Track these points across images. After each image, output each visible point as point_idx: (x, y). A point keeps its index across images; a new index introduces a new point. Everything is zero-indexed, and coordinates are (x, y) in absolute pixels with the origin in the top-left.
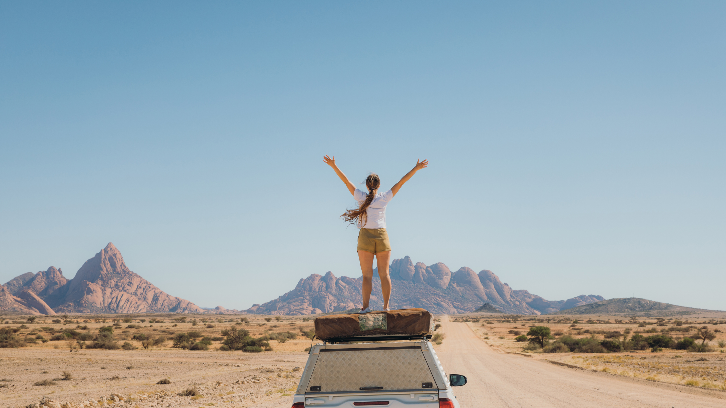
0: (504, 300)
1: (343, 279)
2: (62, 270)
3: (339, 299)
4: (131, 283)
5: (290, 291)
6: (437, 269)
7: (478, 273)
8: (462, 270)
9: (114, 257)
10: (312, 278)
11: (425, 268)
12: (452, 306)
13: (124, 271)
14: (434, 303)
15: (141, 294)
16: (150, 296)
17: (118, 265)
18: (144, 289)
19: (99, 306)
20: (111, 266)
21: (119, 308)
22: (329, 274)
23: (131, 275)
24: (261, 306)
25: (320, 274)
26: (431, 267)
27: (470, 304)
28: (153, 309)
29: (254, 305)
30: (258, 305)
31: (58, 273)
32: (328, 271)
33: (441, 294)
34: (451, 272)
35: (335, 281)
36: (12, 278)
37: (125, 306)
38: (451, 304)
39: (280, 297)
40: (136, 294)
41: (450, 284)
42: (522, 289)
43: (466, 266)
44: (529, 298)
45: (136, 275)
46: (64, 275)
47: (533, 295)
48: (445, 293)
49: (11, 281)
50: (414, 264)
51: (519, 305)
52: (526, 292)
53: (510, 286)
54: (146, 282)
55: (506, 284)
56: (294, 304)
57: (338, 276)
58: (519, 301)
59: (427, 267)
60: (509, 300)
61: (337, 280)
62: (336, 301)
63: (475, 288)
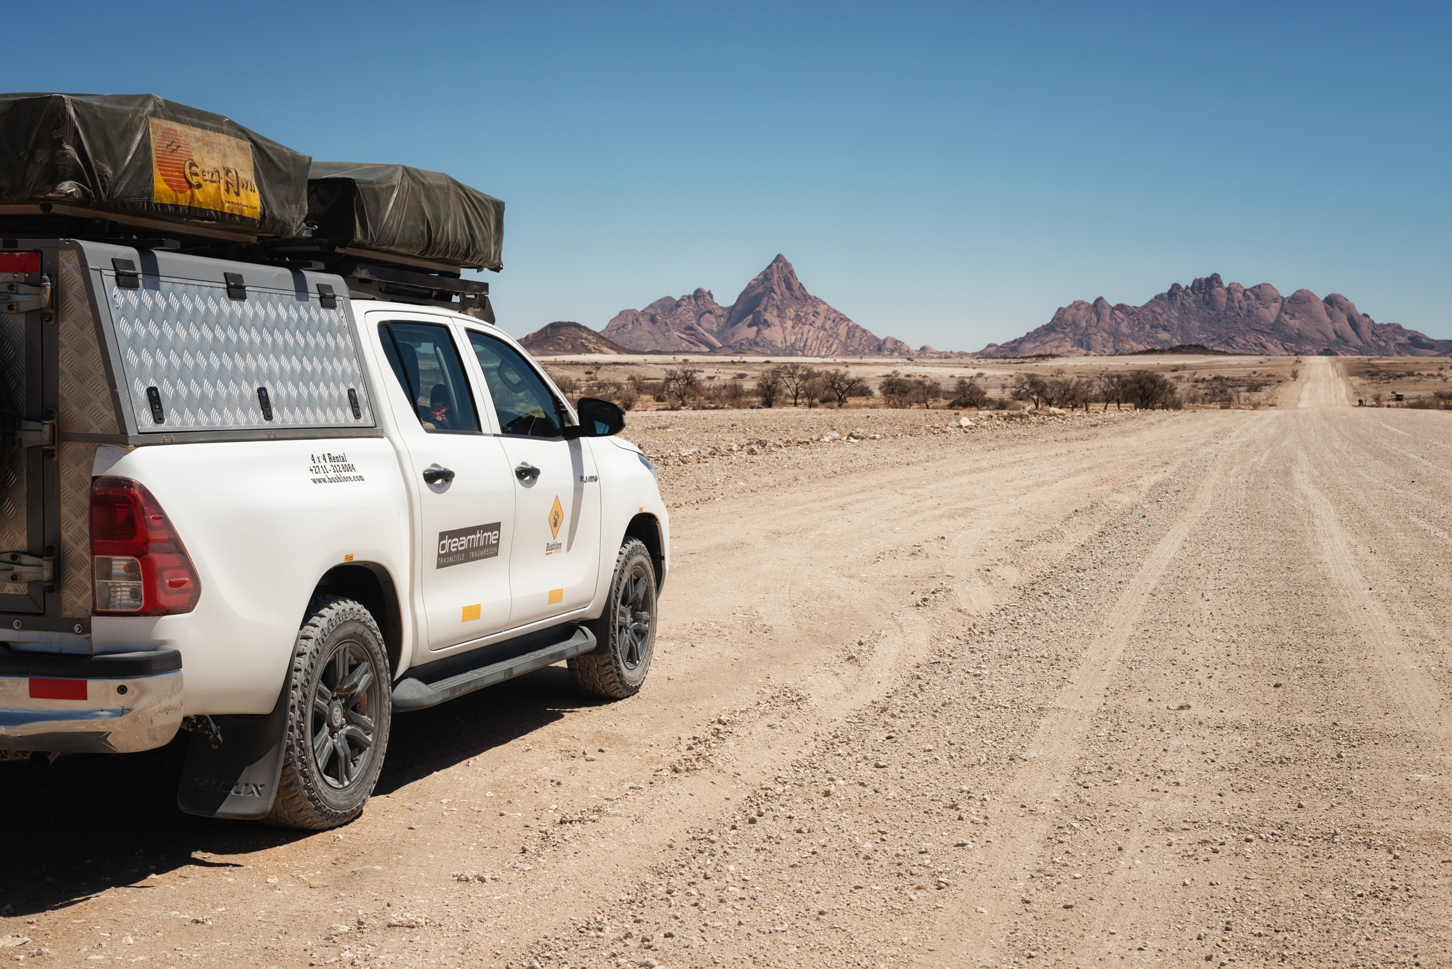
0: (1360, 338)
1: (1121, 307)
2: (713, 293)
3: (1115, 337)
4: (818, 313)
5: (1043, 326)
6: (1259, 293)
7: (1322, 298)
8: (1299, 294)
9: (790, 276)
10: (1077, 305)
11: (1242, 290)
12: (1282, 348)
13: (805, 296)
14: (1255, 344)
15: (831, 328)
16: (843, 329)
17: (796, 287)
18: (834, 321)
19: (780, 346)
20: (787, 288)
21: (808, 347)
22: (1100, 299)
23: (816, 301)
24: (1001, 347)
25: (1086, 301)
26: (1251, 290)
27: (1310, 345)
28: (849, 349)
29: (989, 346)
30: (995, 345)
31: (709, 297)
32: (1098, 296)
33: (1266, 330)
34: (1282, 298)
35: (1108, 311)
36: (648, 305)
37: (814, 345)
38: (1281, 346)
39: (1028, 333)
40: (823, 328)
41: (1279, 316)
42: (1392, 322)
43: (1305, 289)
44: (1403, 336)
45: (821, 301)
46: (715, 300)
47: (1409, 331)
48: (1272, 329)
49: (647, 308)
50: (1226, 285)
51: (1384, 347)
52: (1399, 327)
53: (1372, 317)
54: (835, 312)
55: (1366, 316)
56: (1051, 344)
57: (1113, 304)
58: (1385, 341)
59: (1246, 290)
60: (1369, 339)
61: (1113, 309)
62: (1111, 340)
63: (1318, 321)
